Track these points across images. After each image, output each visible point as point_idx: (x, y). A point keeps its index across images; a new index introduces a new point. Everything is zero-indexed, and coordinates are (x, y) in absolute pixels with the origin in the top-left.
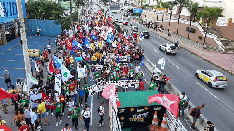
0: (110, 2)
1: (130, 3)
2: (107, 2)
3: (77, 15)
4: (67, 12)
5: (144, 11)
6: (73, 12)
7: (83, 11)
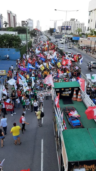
0: (55, 33)
1: (70, 33)
2: (52, 33)
3: (31, 44)
4: (24, 42)
5: (80, 38)
6: (28, 41)
7: (36, 41)
